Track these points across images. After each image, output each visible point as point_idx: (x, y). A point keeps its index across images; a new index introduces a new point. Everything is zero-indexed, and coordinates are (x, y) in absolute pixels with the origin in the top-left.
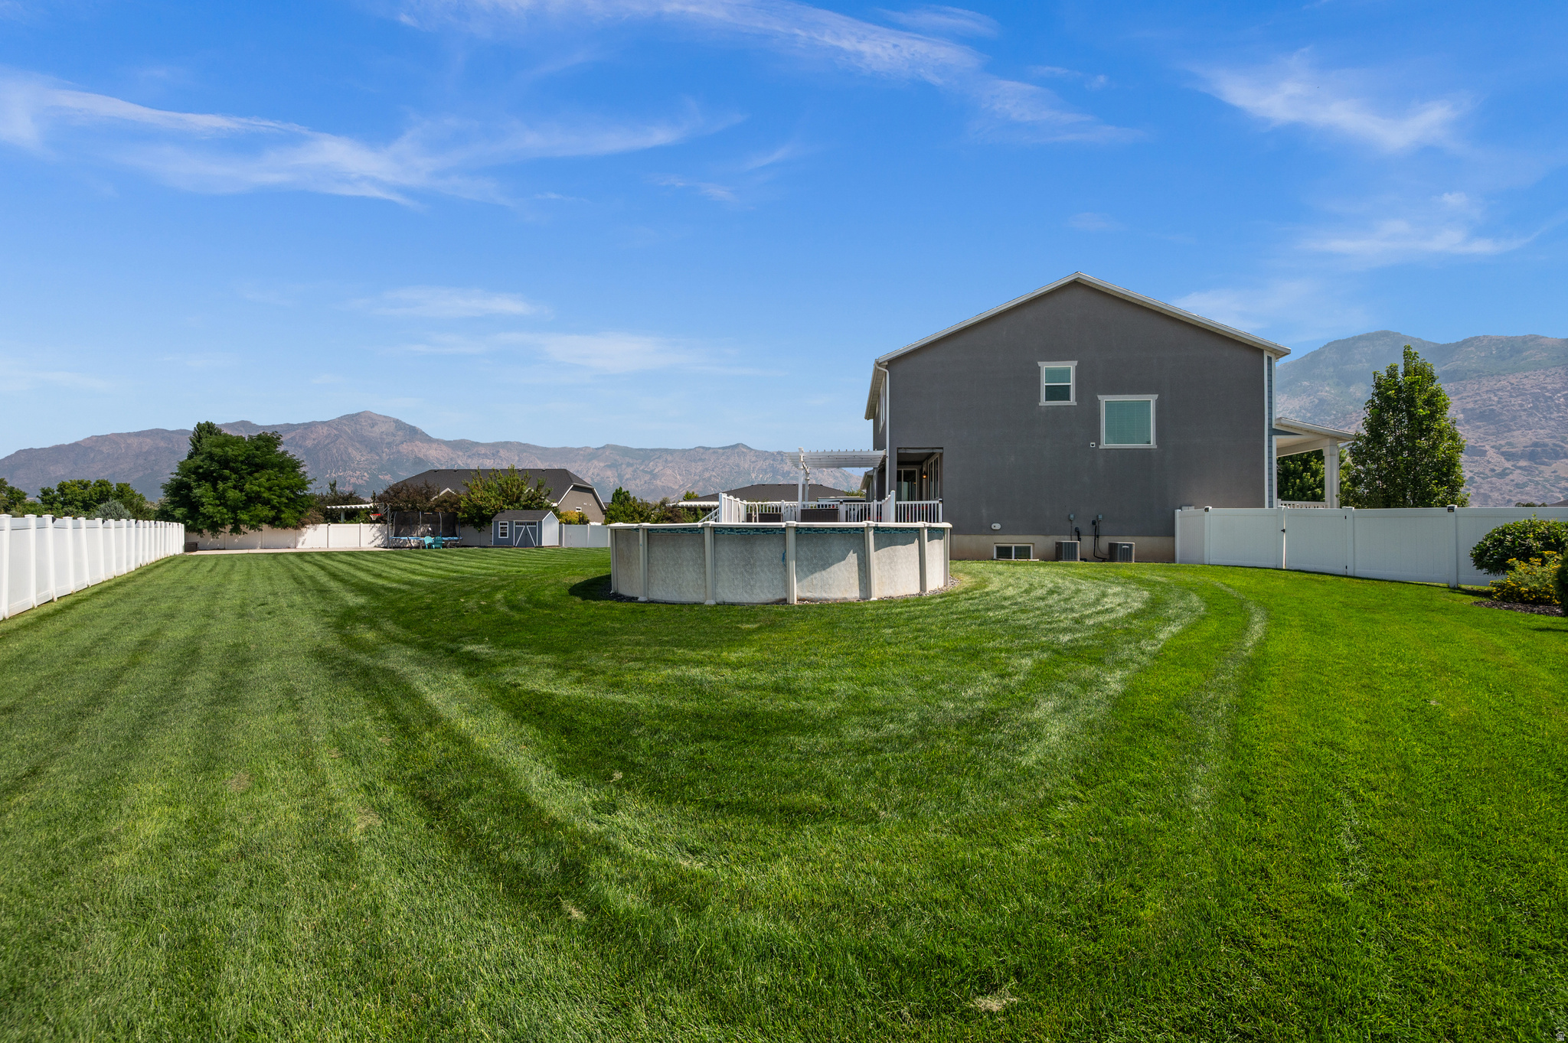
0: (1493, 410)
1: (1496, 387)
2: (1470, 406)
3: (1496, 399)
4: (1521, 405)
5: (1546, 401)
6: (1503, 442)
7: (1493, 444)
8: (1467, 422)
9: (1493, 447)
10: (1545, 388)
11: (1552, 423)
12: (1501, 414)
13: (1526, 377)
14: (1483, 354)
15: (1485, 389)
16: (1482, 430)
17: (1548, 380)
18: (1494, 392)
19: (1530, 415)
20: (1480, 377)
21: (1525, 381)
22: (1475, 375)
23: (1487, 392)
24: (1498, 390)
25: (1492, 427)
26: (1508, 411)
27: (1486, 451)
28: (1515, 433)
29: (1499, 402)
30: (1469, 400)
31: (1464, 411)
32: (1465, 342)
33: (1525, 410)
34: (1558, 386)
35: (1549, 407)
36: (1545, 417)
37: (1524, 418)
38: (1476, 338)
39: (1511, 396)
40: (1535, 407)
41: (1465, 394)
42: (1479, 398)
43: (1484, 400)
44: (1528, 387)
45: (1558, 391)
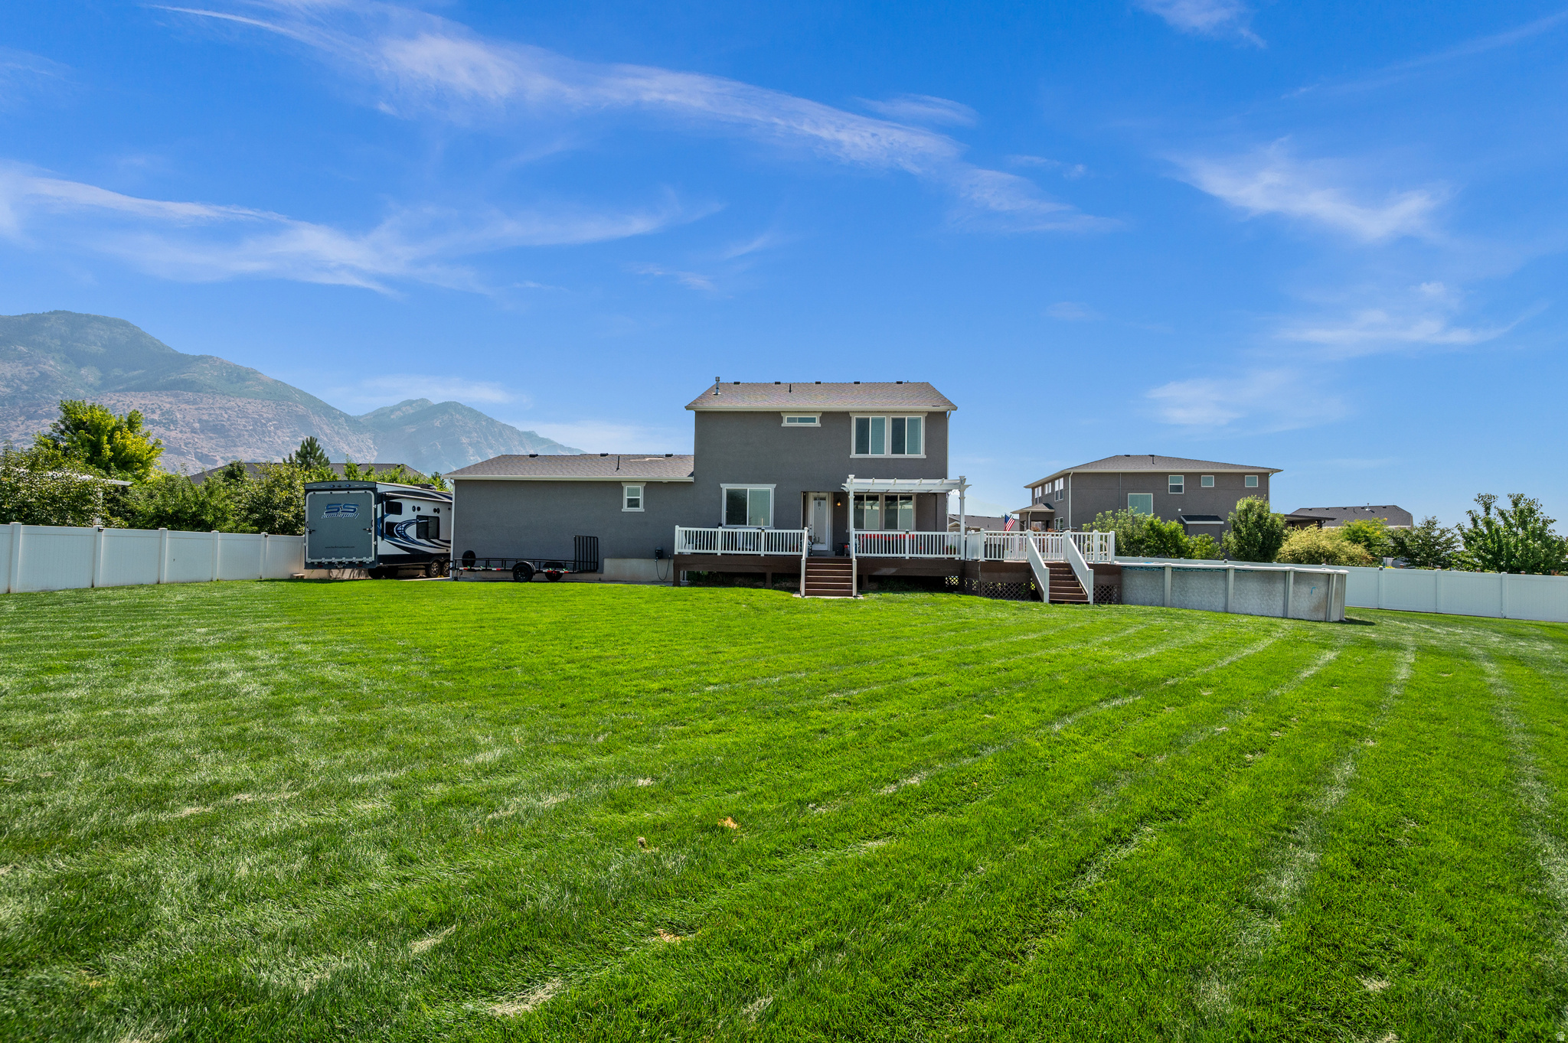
0: (223, 425)
1: (226, 406)
2: (205, 417)
3: (226, 416)
4: (245, 426)
5: (262, 427)
6: (230, 455)
7: (222, 455)
8: (202, 432)
9: (222, 458)
10: (262, 416)
11: (265, 445)
12: (229, 430)
13: (249, 403)
14: (216, 374)
15: (218, 405)
16: (214, 441)
17: (264, 410)
18: (226, 409)
19: (251, 436)
20: (214, 393)
21: (248, 406)
22: (210, 390)
23: (220, 408)
24: (228, 409)
25: (222, 440)
26: (235, 429)
27: (217, 461)
28: (240, 449)
29: (228, 420)
30: (204, 412)
31: (200, 421)
32: (201, 358)
33: (247, 431)
34: (270, 416)
35: (264, 432)
36: (260, 439)
37: (246, 437)
38: (211, 357)
39: (238, 417)
40: (254, 430)
41: (201, 406)
42: (212, 412)
43: (217, 415)
44: (250, 411)
45: (270, 421)
